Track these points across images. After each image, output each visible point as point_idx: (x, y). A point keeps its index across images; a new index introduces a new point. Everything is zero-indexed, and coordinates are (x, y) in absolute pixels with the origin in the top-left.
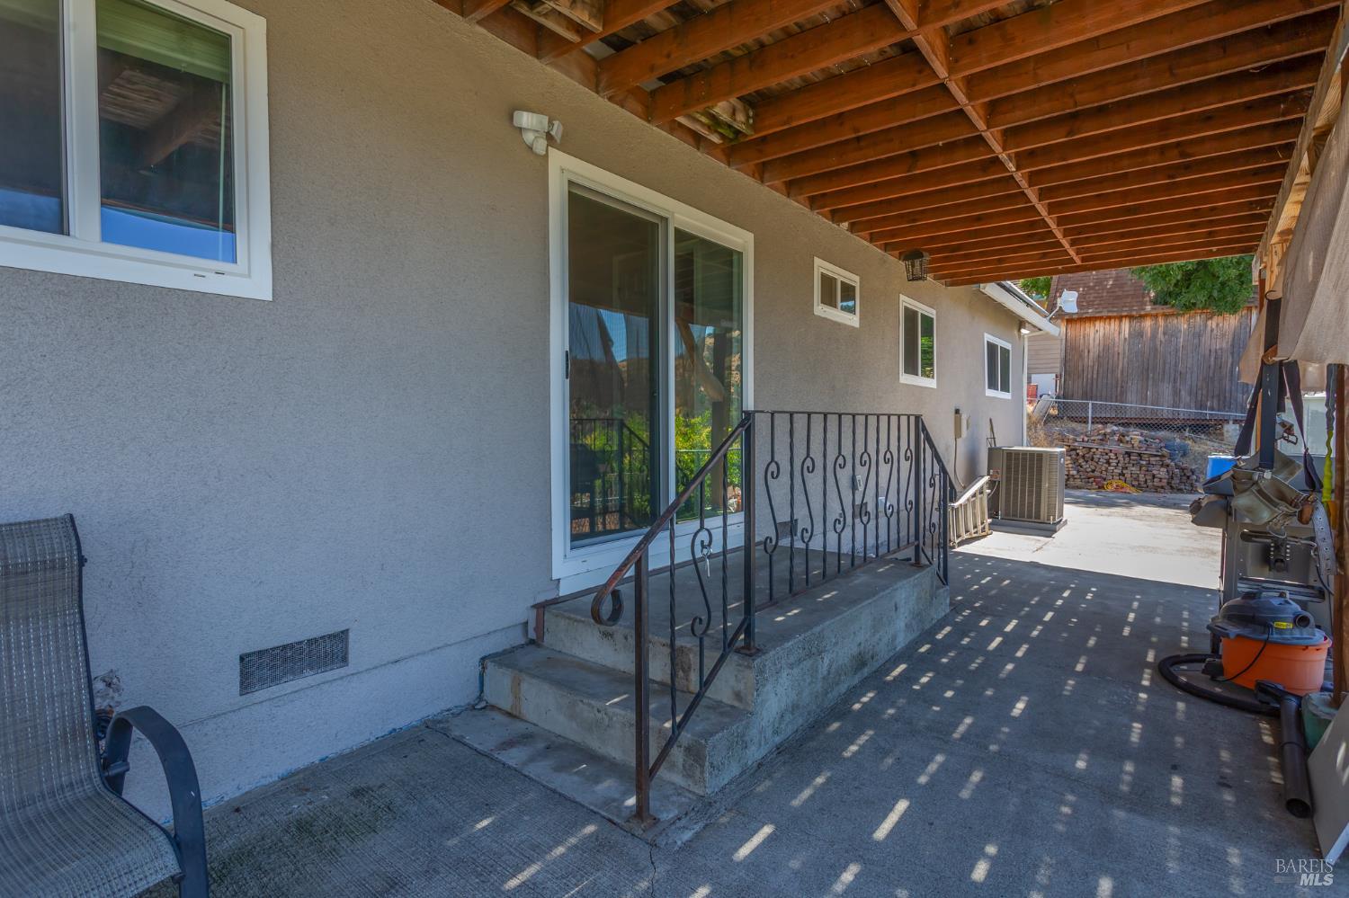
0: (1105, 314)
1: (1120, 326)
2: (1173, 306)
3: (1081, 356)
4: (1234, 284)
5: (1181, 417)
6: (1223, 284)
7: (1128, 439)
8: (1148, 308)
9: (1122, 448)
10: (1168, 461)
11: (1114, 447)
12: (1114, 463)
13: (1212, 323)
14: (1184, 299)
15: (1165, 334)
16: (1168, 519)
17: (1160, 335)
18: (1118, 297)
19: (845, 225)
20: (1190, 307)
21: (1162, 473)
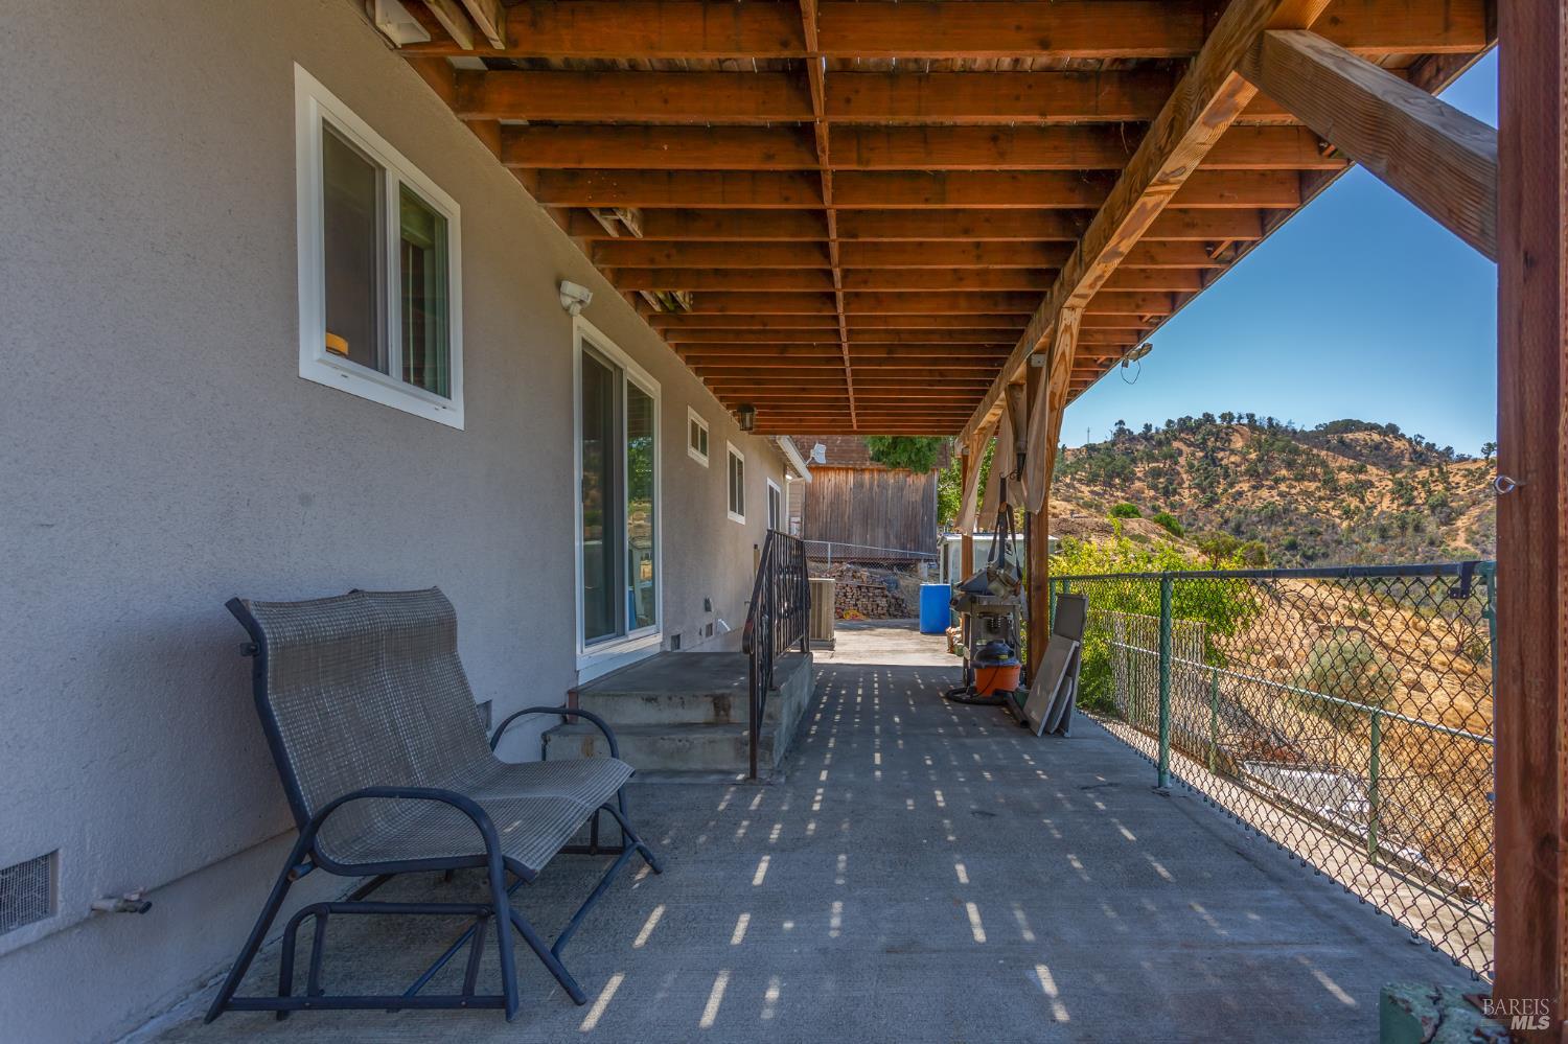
0: (836, 465)
1: (847, 477)
2: (884, 463)
3: (818, 502)
4: (925, 449)
5: (893, 557)
6: (919, 450)
7: (859, 574)
8: (868, 463)
9: (855, 582)
10: (886, 593)
11: (850, 582)
12: (849, 595)
13: (910, 480)
14: (892, 458)
15: (878, 486)
16: (898, 635)
17: (875, 487)
18: (844, 451)
19: (702, 378)
20: (896, 465)
21: (883, 602)
